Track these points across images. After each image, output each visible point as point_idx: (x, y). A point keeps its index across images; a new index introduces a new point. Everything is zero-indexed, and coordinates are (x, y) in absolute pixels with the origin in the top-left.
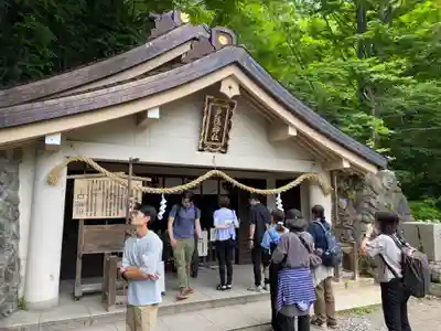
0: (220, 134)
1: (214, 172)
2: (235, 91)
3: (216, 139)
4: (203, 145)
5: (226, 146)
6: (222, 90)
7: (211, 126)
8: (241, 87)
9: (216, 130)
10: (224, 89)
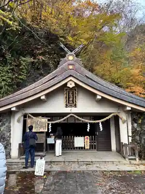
0: (73, 101)
1: (71, 115)
2: (73, 85)
3: (71, 102)
4: (66, 105)
5: (75, 105)
6: (68, 86)
7: (69, 98)
8: (75, 83)
9: (71, 99)
10: (69, 85)
